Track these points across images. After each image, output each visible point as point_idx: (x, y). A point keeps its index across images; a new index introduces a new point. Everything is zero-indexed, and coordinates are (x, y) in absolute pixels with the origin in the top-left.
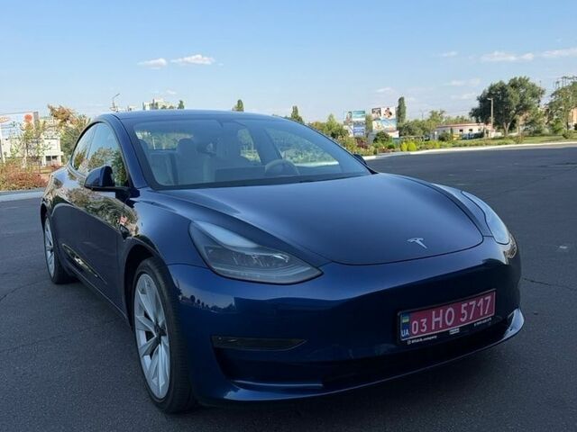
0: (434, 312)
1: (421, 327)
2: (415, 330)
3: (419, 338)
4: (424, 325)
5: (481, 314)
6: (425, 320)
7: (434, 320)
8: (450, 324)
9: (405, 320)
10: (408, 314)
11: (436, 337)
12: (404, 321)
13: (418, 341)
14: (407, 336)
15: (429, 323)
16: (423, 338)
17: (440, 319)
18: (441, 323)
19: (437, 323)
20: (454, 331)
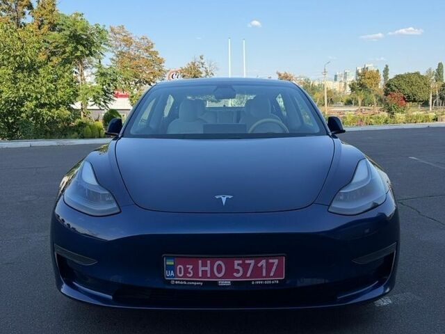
0: (200, 262)
1: (186, 271)
2: (180, 273)
3: (183, 281)
4: (190, 270)
5: (264, 274)
6: (191, 267)
7: (201, 269)
8: (220, 275)
9: (170, 263)
10: (173, 258)
11: (202, 284)
12: (168, 263)
13: (182, 283)
14: (172, 277)
15: (196, 270)
16: (187, 281)
17: (208, 268)
18: (209, 272)
19: (204, 272)
20: (226, 282)
